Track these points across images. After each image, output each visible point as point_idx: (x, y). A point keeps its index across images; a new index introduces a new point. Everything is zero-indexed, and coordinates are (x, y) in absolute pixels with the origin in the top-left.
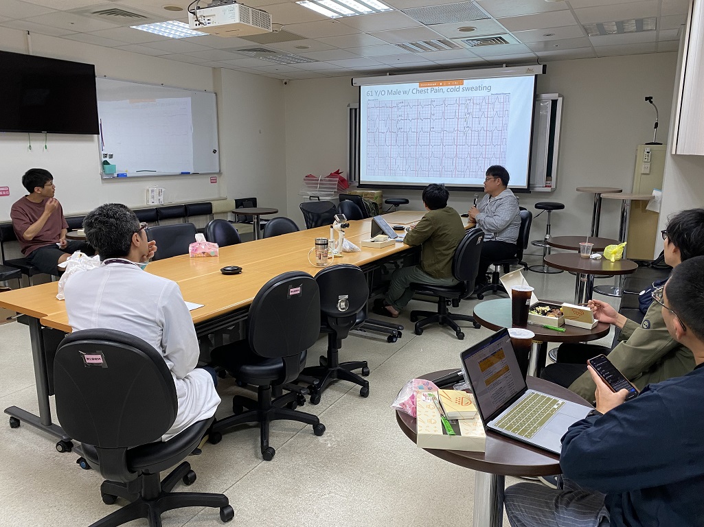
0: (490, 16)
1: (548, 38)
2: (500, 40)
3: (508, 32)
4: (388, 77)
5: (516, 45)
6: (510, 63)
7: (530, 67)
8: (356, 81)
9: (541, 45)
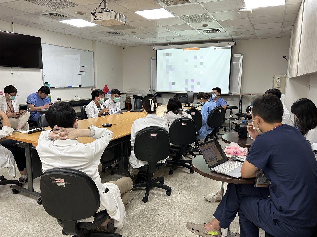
0: (215, 20)
1: (238, 30)
3: (222, 27)
4: (169, 46)
5: (224, 33)
6: (221, 41)
7: (230, 43)
8: (155, 48)
9: (234, 33)
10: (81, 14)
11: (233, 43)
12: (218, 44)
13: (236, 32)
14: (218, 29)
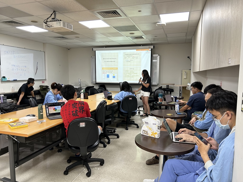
0: (139, 30)
1: (156, 37)
2: (141, 37)
3: (144, 35)
4: (105, 48)
5: (146, 39)
6: (143, 45)
7: (150, 46)
8: (94, 49)
9: (153, 40)
11: (152, 47)
13: (154, 39)
14: (142, 37)
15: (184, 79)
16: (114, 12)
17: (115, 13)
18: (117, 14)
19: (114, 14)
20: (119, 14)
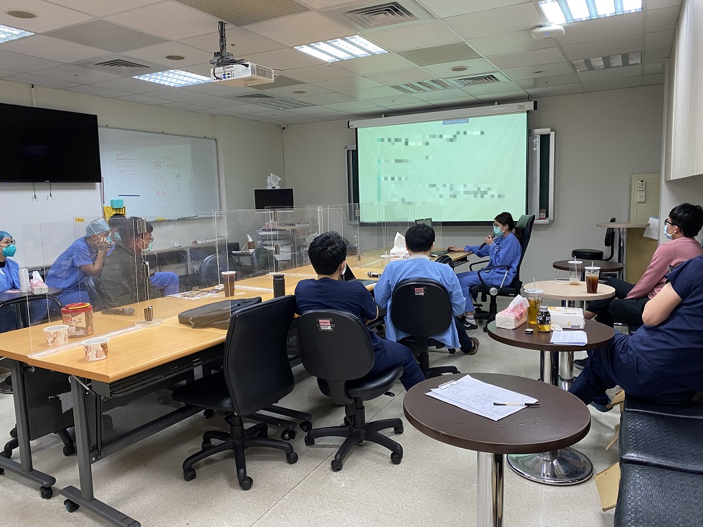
0: (481, 55)
1: (538, 75)
2: (491, 78)
3: (499, 70)
4: (384, 119)
6: (501, 101)
7: (522, 104)
8: (353, 124)
9: (532, 83)
10: (175, 60)
11: (530, 106)
12: (497, 108)
13: (535, 80)
14: (492, 76)
15: (639, 204)
16: (392, 7)
17: (395, 9)
18: (401, 14)
19: (393, 14)
20: (409, 13)
